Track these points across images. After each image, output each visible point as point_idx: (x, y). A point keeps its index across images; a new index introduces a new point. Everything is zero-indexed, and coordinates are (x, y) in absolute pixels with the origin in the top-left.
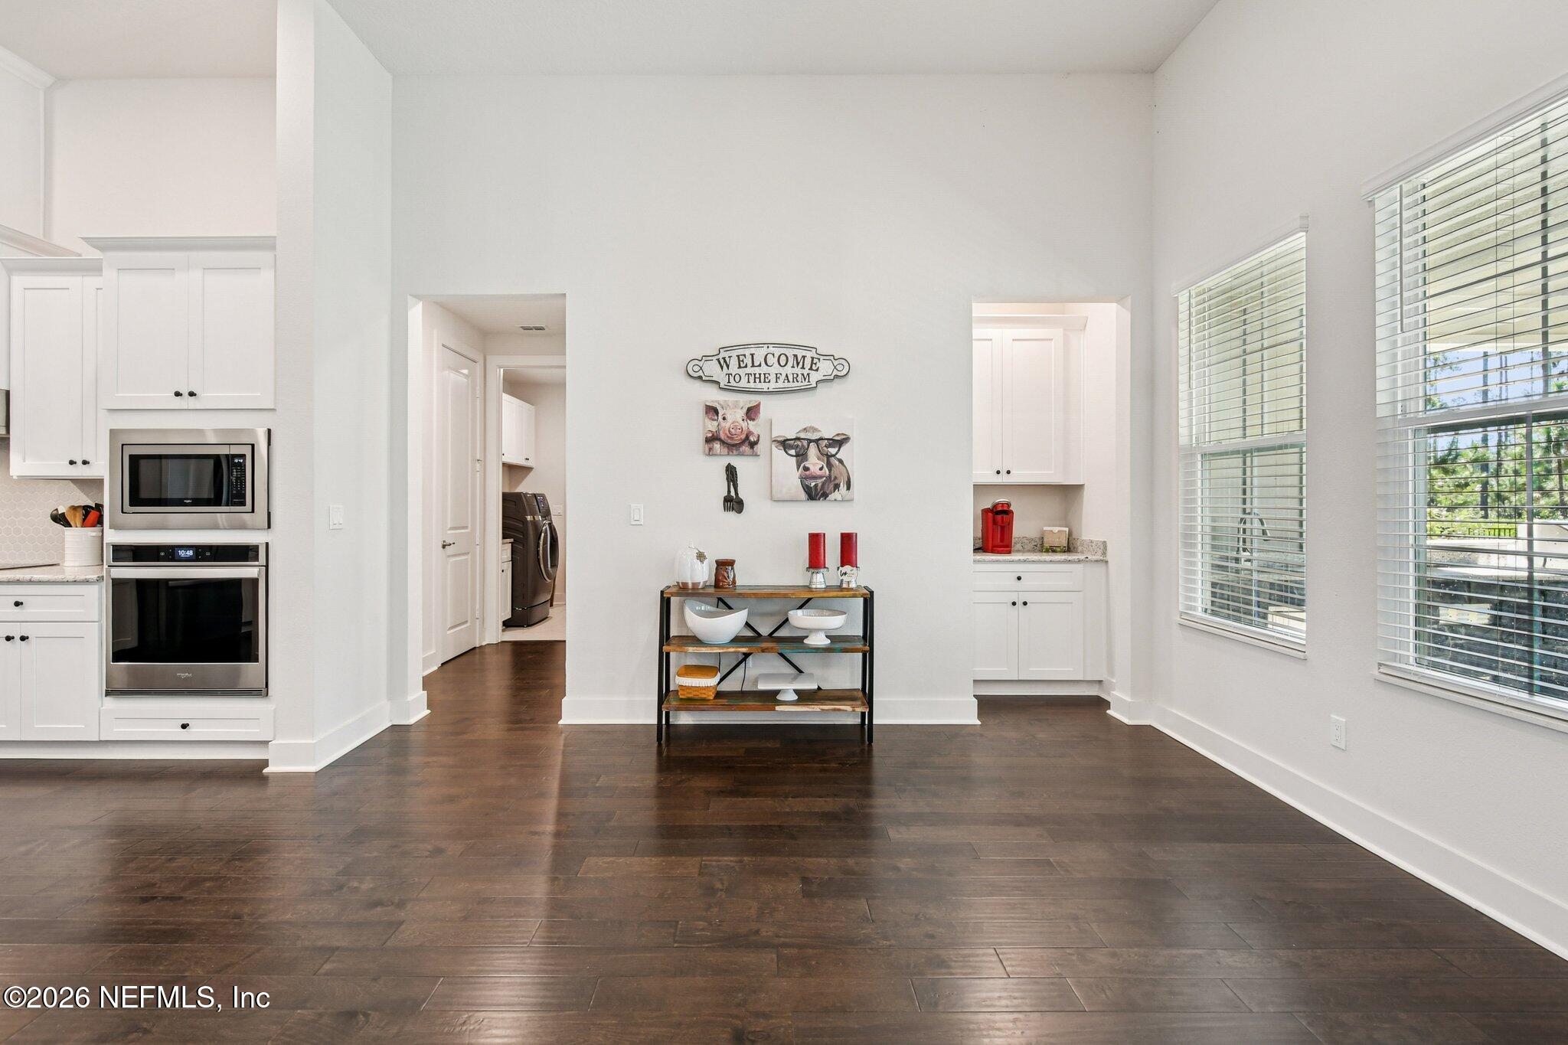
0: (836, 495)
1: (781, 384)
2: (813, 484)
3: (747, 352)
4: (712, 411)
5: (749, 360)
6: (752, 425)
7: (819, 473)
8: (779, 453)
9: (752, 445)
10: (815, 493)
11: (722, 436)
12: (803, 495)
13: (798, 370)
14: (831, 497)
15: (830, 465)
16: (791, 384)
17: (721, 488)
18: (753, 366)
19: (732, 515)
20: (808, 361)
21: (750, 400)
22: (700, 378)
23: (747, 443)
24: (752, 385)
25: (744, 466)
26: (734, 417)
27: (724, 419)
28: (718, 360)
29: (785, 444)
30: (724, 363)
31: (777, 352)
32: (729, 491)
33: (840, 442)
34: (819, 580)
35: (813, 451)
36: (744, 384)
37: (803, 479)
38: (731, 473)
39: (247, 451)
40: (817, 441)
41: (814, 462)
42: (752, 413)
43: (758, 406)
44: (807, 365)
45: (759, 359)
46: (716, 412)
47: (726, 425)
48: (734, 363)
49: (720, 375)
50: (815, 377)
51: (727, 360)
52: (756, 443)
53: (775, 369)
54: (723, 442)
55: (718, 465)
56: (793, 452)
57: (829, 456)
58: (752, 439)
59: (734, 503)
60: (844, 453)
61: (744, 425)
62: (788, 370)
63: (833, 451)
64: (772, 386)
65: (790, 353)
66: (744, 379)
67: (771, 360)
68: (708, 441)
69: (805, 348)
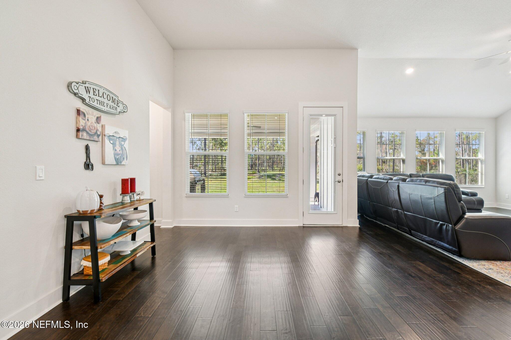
1: (108, 109)
2: (118, 157)
3: (96, 89)
4: (80, 113)
5: (97, 93)
7: (119, 152)
8: (107, 142)
9: (98, 136)
10: (118, 162)
11: (87, 130)
12: (115, 163)
13: (113, 104)
14: (122, 163)
15: (122, 149)
16: (111, 111)
18: (99, 96)
19: (88, 172)
20: (116, 101)
22: (76, 94)
23: (95, 135)
24: (98, 105)
26: (90, 120)
27: (88, 120)
28: (85, 87)
29: (109, 138)
30: (87, 90)
31: (107, 93)
32: (87, 160)
33: (125, 140)
35: (117, 142)
36: (95, 104)
37: (115, 154)
38: (87, 149)
40: (118, 138)
41: (118, 148)
42: (98, 119)
43: (100, 117)
44: (116, 104)
45: (101, 94)
46: (83, 115)
47: (87, 124)
48: (92, 91)
49: (85, 96)
50: (119, 110)
51: (89, 89)
52: (100, 135)
53: (106, 101)
54: (86, 133)
56: (111, 142)
57: (122, 145)
58: (98, 133)
59: (88, 166)
61: (95, 125)
62: (111, 103)
63: (123, 143)
64: (106, 109)
65: (111, 95)
66: (95, 102)
67: (105, 96)
68: (78, 130)
69: (115, 95)
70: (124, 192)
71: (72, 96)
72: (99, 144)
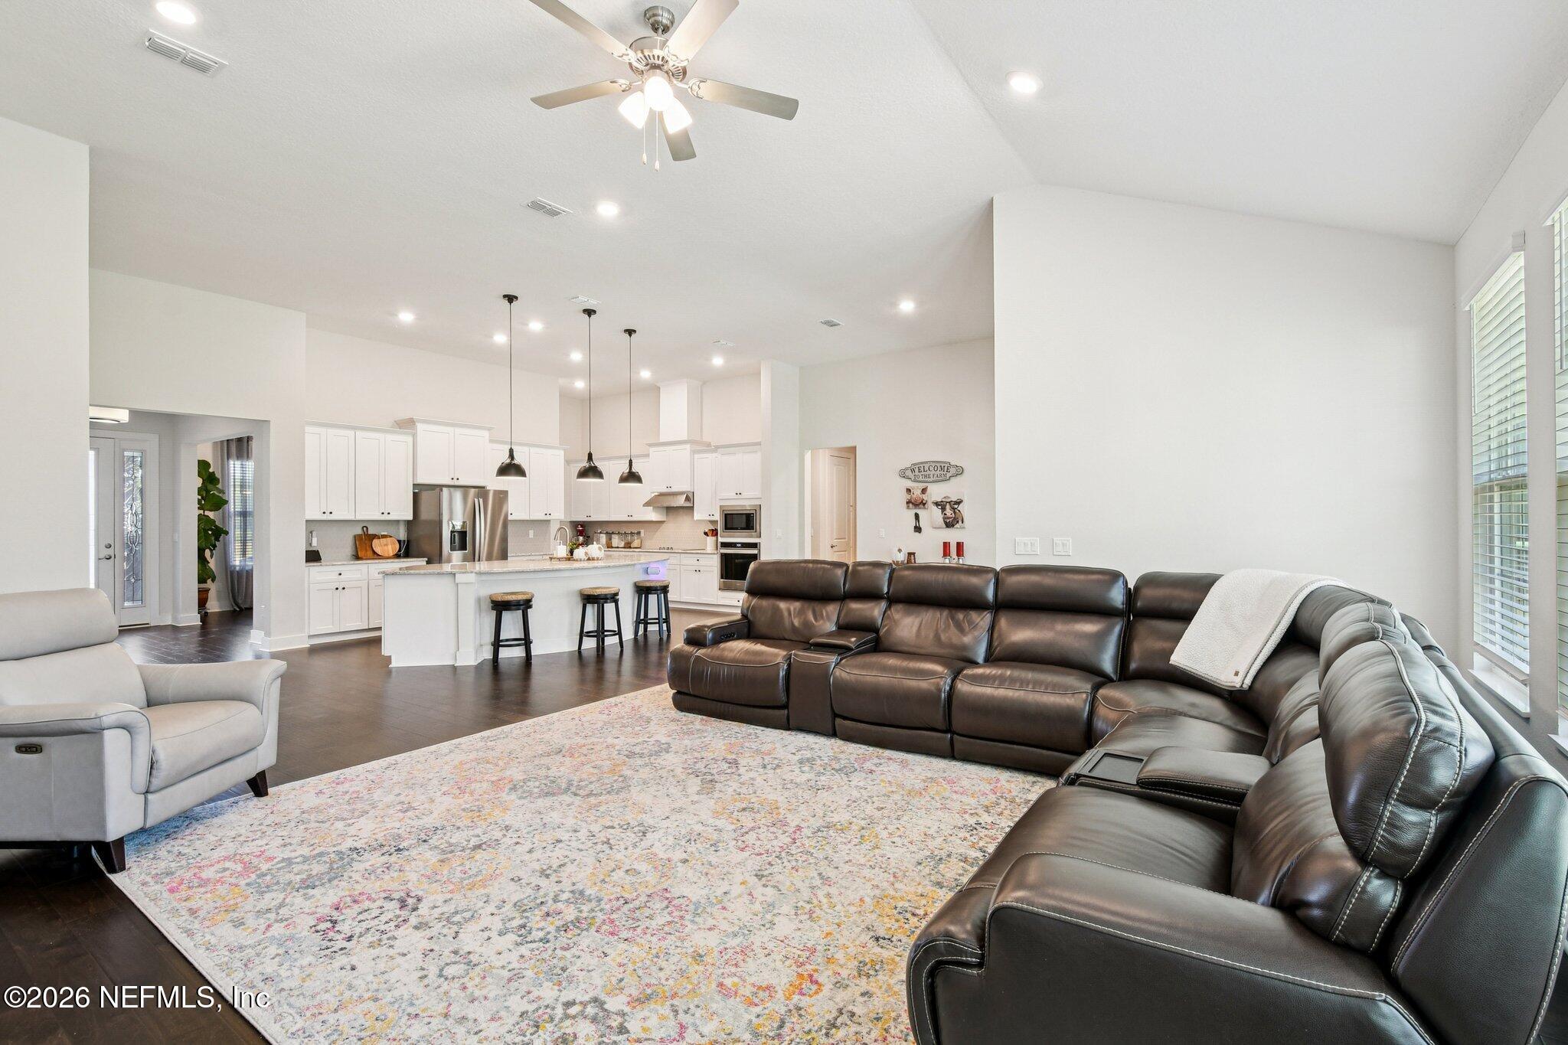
0: (957, 526)
1: (935, 478)
2: (948, 521)
3: (922, 465)
4: (909, 491)
5: (923, 468)
6: (925, 497)
7: (951, 516)
8: (935, 507)
9: (924, 504)
10: (949, 524)
11: (913, 501)
12: (944, 526)
13: (942, 472)
14: (955, 526)
15: (955, 513)
16: (939, 478)
17: (913, 523)
18: (924, 471)
19: (917, 533)
20: (946, 468)
21: (923, 485)
22: (903, 476)
23: (922, 504)
24: (924, 479)
25: (921, 513)
26: (917, 493)
27: (913, 493)
28: (911, 468)
29: (937, 504)
30: (913, 471)
31: (933, 465)
32: (916, 524)
33: (959, 503)
35: (948, 506)
36: (921, 479)
37: (944, 518)
38: (917, 516)
39: (754, 512)
40: (949, 502)
41: (949, 512)
42: (924, 491)
43: (926, 488)
44: (945, 470)
45: (926, 468)
47: (914, 496)
48: (917, 470)
49: (911, 475)
50: (948, 475)
51: (914, 468)
52: (926, 503)
53: (933, 472)
54: (913, 504)
55: (912, 513)
56: (940, 507)
57: (954, 509)
58: (924, 502)
59: (918, 529)
61: (921, 496)
62: (938, 472)
63: (956, 506)
64: (931, 479)
65: (939, 465)
66: (921, 477)
67: (931, 468)
68: (907, 503)
69: (945, 462)
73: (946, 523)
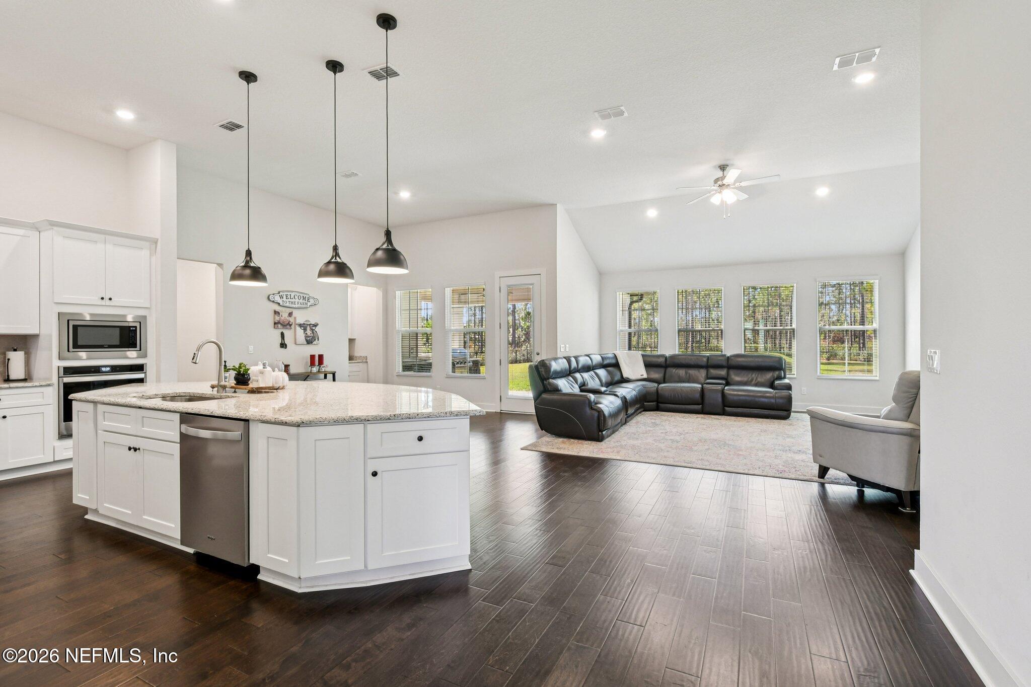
1: (299, 306)
3: (289, 294)
4: (276, 313)
5: (289, 296)
6: (291, 320)
7: (310, 335)
8: (298, 328)
9: (290, 325)
10: (309, 341)
11: (280, 322)
12: (306, 343)
13: (305, 302)
14: (314, 343)
15: (313, 333)
16: (302, 306)
17: (279, 340)
18: (290, 299)
19: (284, 349)
20: (307, 298)
21: (289, 310)
22: (273, 301)
23: (288, 325)
24: (290, 305)
26: (284, 316)
27: (281, 316)
28: (280, 295)
29: (300, 325)
30: (281, 297)
31: (298, 294)
32: (282, 341)
33: (316, 325)
34: (315, 369)
35: (308, 328)
36: (288, 304)
37: (306, 337)
38: (282, 335)
39: (138, 325)
40: (309, 325)
41: (309, 332)
42: (290, 314)
43: (292, 312)
44: (307, 300)
45: (292, 297)
46: (279, 313)
47: (282, 318)
48: (285, 297)
49: (280, 301)
50: (309, 304)
52: (292, 325)
53: (297, 300)
54: (281, 324)
56: (302, 328)
57: (313, 330)
58: (290, 323)
59: (283, 345)
60: (317, 329)
61: (288, 318)
62: (301, 301)
63: (314, 328)
64: (297, 306)
65: (302, 295)
66: (288, 303)
67: (296, 297)
68: (275, 323)
69: (306, 294)
70: (312, 364)
71: (271, 303)
72: (293, 330)
73: (307, 340)
